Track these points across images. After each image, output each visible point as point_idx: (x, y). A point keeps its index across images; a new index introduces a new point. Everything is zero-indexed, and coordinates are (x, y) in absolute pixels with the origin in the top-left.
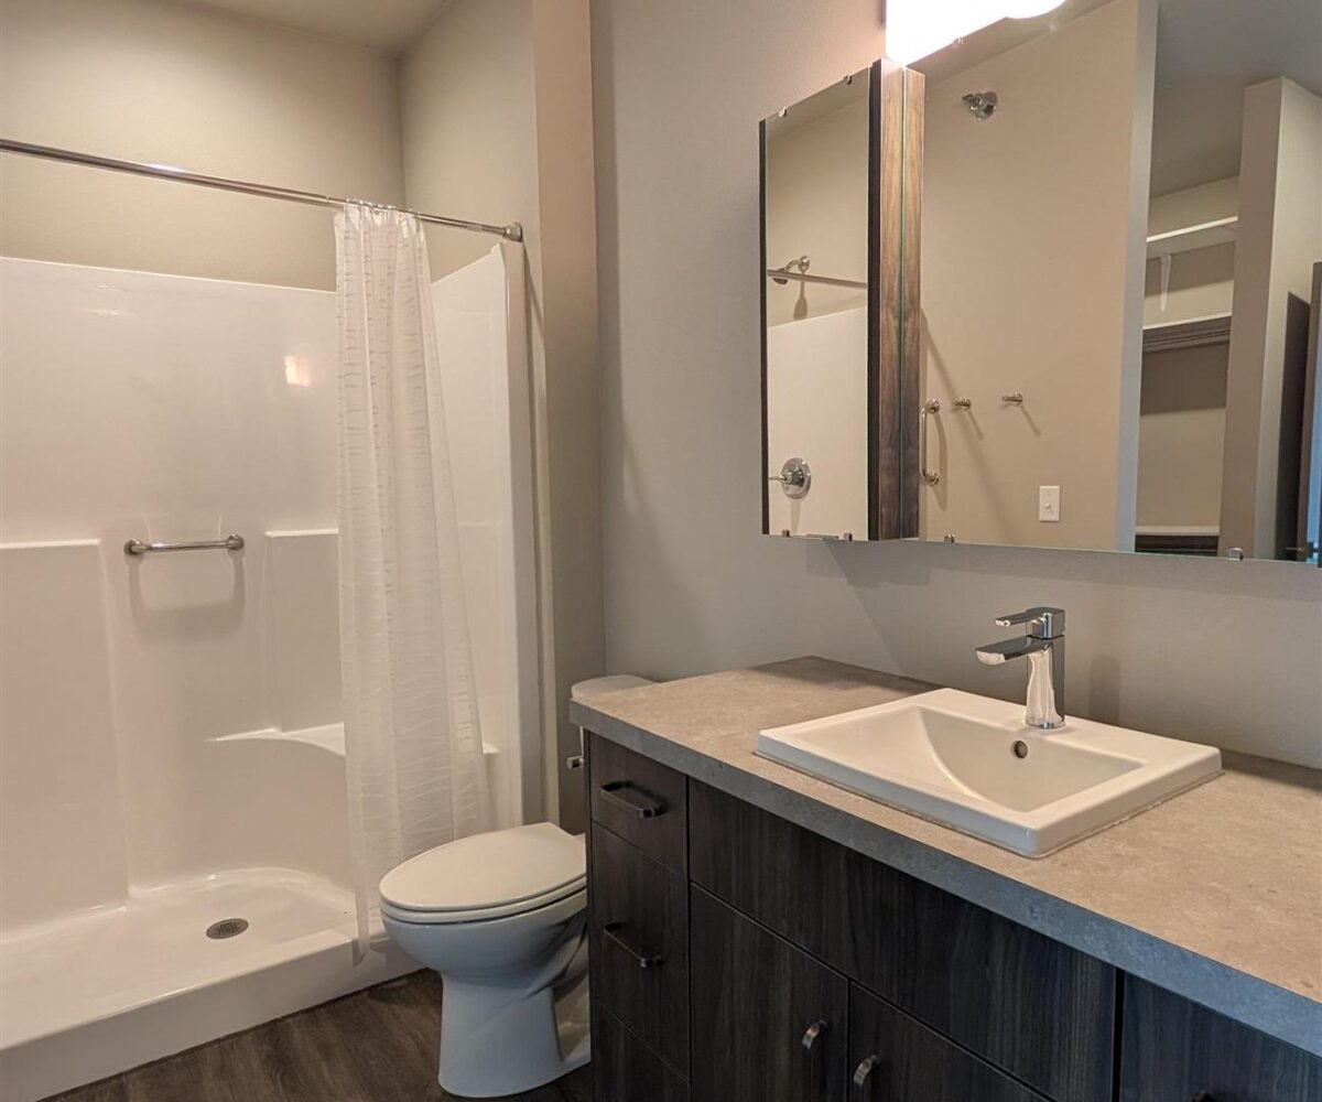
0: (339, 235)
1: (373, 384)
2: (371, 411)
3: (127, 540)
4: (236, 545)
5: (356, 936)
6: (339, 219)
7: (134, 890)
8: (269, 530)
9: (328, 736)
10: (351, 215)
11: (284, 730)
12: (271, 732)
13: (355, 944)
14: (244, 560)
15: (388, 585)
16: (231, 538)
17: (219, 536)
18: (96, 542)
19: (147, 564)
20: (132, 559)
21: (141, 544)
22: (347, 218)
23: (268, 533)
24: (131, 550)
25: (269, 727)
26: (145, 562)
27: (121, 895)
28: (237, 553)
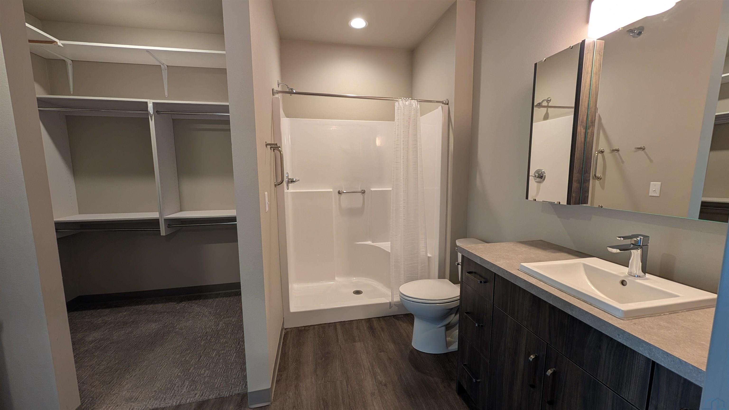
0: (396, 108)
1: (403, 150)
2: (402, 157)
3: (338, 190)
4: (363, 192)
5: (391, 301)
6: (396, 104)
7: (336, 278)
8: (372, 188)
9: (386, 246)
10: (400, 103)
11: (373, 243)
12: (369, 243)
13: (390, 303)
14: (365, 196)
15: (404, 207)
16: (362, 190)
17: (360, 190)
18: (332, 190)
19: (343, 196)
20: (339, 195)
21: (342, 191)
22: (399, 104)
23: (371, 189)
24: (339, 193)
25: (369, 241)
26: (342, 196)
27: (333, 279)
28: (363, 194)
